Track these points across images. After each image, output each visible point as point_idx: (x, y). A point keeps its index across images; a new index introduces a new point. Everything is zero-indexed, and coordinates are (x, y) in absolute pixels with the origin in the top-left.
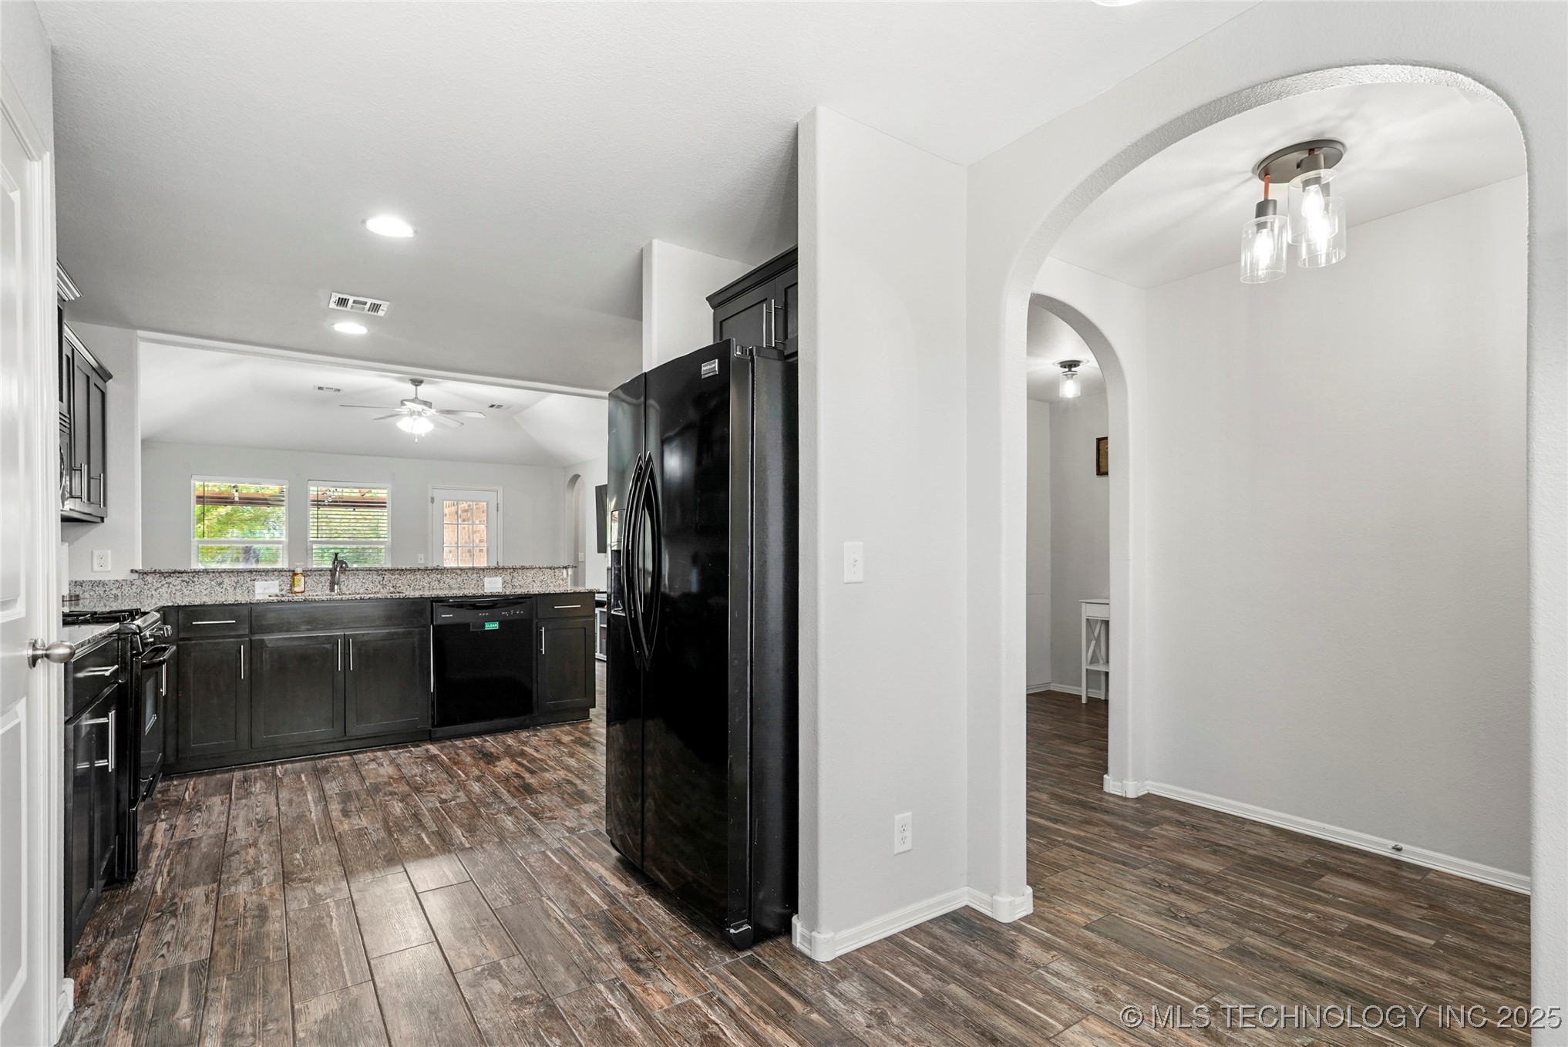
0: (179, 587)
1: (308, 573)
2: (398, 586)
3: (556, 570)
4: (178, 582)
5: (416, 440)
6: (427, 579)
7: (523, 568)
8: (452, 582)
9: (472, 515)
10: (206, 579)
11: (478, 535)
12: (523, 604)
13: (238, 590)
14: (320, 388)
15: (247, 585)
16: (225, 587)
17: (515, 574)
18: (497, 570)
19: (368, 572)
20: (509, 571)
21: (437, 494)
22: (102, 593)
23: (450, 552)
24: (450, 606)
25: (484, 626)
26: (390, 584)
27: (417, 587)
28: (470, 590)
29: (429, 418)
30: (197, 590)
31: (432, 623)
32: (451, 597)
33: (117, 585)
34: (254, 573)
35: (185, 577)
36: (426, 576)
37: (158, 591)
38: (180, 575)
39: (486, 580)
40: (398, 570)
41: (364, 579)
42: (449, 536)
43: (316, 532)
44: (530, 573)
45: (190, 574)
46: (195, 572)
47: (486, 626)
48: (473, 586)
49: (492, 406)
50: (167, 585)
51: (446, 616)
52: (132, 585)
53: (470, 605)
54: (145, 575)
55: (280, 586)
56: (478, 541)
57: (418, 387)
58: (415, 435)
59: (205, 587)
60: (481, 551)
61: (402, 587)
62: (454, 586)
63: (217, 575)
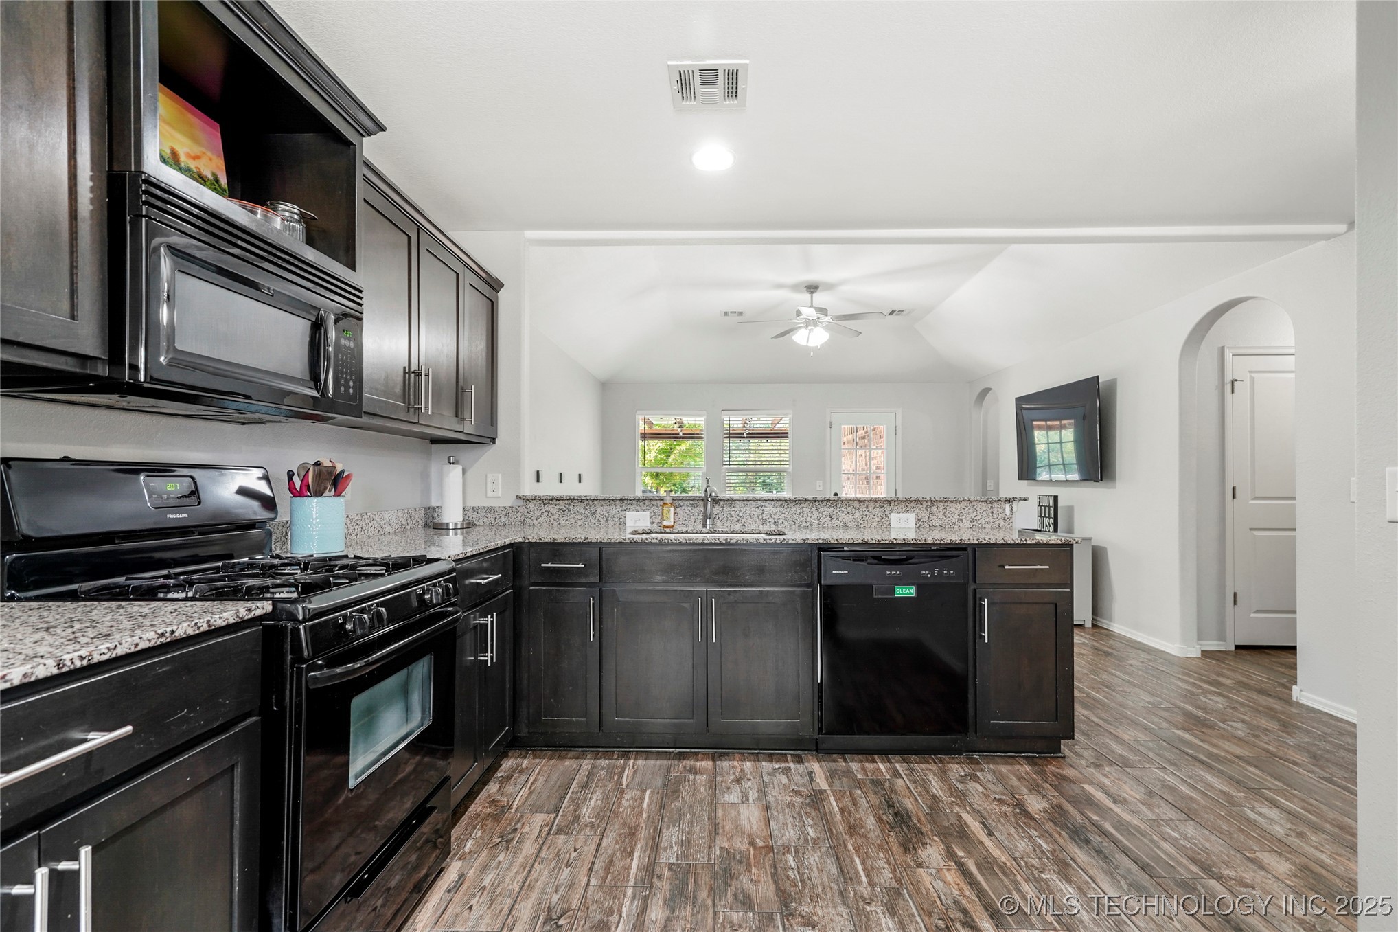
0: (556, 516)
1: (680, 502)
2: (780, 521)
3: (995, 505)
4: (556, 510)
5: (812, 353)
6: (816, 514)
7: (945, 501)
8: (848, 519)
9: (869, 441)
10: (580, 508)
11: (875, 461)
12: (954, 560)
13: (610, 522)
14: (726, 314)
15: (618, 516)
16: (598, 517)
17: (934, 509)
18: (909, 503)
19: (745, 503)
20: (925, 504)
21: (835, 418)
22: (493, 520)
23: (849, 479)
24: (843, 558)
25: (894, 590)
26: (771, 520)
27: (804, 524)
28: (871, 534)
29: (826, 328)
30: (573, 521)
31: (819, 581)
32: (847, 545)
33: (504, 513)
34: (625, 502)
35: (562, 504)
36: (814, 509)
37: (539, 520)
38: (558, 502)
39: (894, 516)
40: (780, 500)
41: (740, 511)
42: (847, 464)
43: (728, 459)
44: (956, 508)
45: (567, 502)
46: (570, 499)
47: (897, 591)
48: (875, 524)
49: (892, 313)
50: (546, 514)
51: (838, 573)
52: (517, 512)
53: (874, 557)
54: (528, 502)
55: (651, 517)
56: (875, 468)
57: (814, 295)
58: (811, 347)
59: (579, 517)
60: (878, 478)
61: (786, 524)
62: (850, 524)
63: (590, 502)
